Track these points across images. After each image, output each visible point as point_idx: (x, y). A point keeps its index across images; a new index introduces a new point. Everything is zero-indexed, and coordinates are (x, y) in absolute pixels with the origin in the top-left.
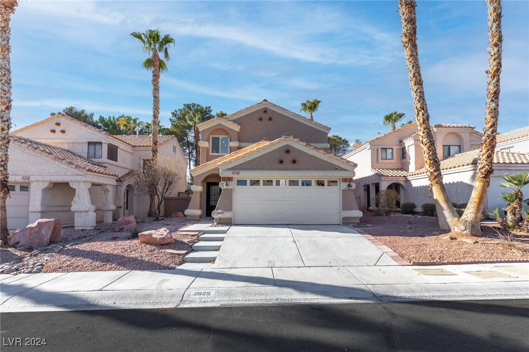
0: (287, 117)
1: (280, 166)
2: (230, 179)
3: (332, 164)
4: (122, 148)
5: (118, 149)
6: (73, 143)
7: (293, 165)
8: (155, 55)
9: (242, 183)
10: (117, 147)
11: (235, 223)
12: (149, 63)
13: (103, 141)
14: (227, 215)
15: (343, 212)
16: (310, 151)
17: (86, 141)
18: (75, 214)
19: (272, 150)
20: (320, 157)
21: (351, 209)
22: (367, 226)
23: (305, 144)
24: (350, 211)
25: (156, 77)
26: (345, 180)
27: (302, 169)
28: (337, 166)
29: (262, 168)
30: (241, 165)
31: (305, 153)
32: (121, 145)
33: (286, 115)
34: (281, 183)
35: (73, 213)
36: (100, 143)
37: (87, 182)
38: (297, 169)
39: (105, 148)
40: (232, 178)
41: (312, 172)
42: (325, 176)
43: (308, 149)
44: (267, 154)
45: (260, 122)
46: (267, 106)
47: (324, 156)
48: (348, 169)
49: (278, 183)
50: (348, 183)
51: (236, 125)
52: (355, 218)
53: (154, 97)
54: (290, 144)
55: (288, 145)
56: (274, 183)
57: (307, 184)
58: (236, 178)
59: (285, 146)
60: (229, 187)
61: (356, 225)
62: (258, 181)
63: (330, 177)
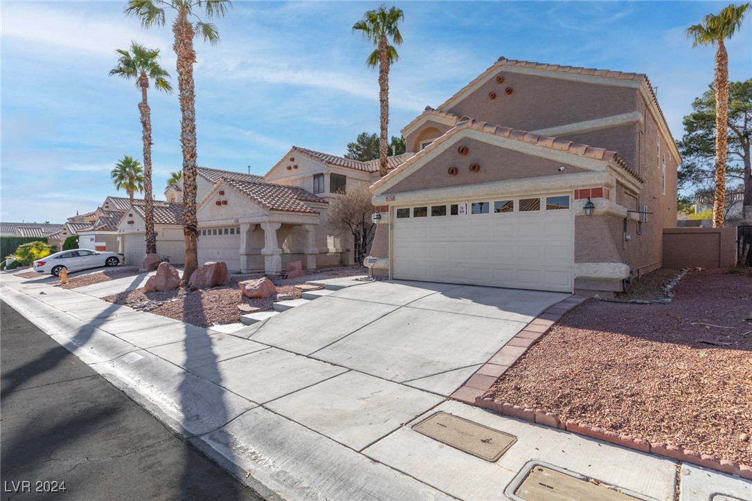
0: (541, 78)
1: (453, 178)
2: (384, 209)
3: (552, 161)
4: (351, 176)
5: (347, 179)
6: (303, 178)
7: (475, 175)
8: (383, 43)
9: (403, 213)
10: (345, 176)
11: (394, 277)
12: (374, 58)
13: (324, 172)
14: (381, 264)
15: (576, 265)
16: (504, 141)
17: (311, 174)
18: (266, 257)
19: (439, 153)
20: (525, 151)
21: (598, 259)
22: (635, 303)
23: (493, 129)
24: (594, 265)
25: (384, 73)
26: (581, 194)
27: (490, 181)
28: (563, 164)
29: (426, 187)
30: (397, 184)
31: (496, 147)
32: (350, 172)
33: (540, 74)
34: (459, 210)
35: (264, 256)
36: (322, 175)
37: (273, 222)
38: (482, 182)
39: (327, 180)
40: (388, 206)
41: (508, 184)
42: (536, 190)
43: (501, 139)
44: (433, 160)
45: (493, 101)
46: (503, 69)
47: (531, 146)
48: (589, 167)
49: (455, 210)
50: (586, 200)
51: (450, 116)
52: (608, 281)
53: (381, 101)
54: (469, 136)
55: (465, 138)
56: (448, 210)
57: (506, 207)
58: (396, 206)
59: (461, 140)
60: (382, 222)
61: (612, 297)
62: (425, 209)
63: (546, 189)
